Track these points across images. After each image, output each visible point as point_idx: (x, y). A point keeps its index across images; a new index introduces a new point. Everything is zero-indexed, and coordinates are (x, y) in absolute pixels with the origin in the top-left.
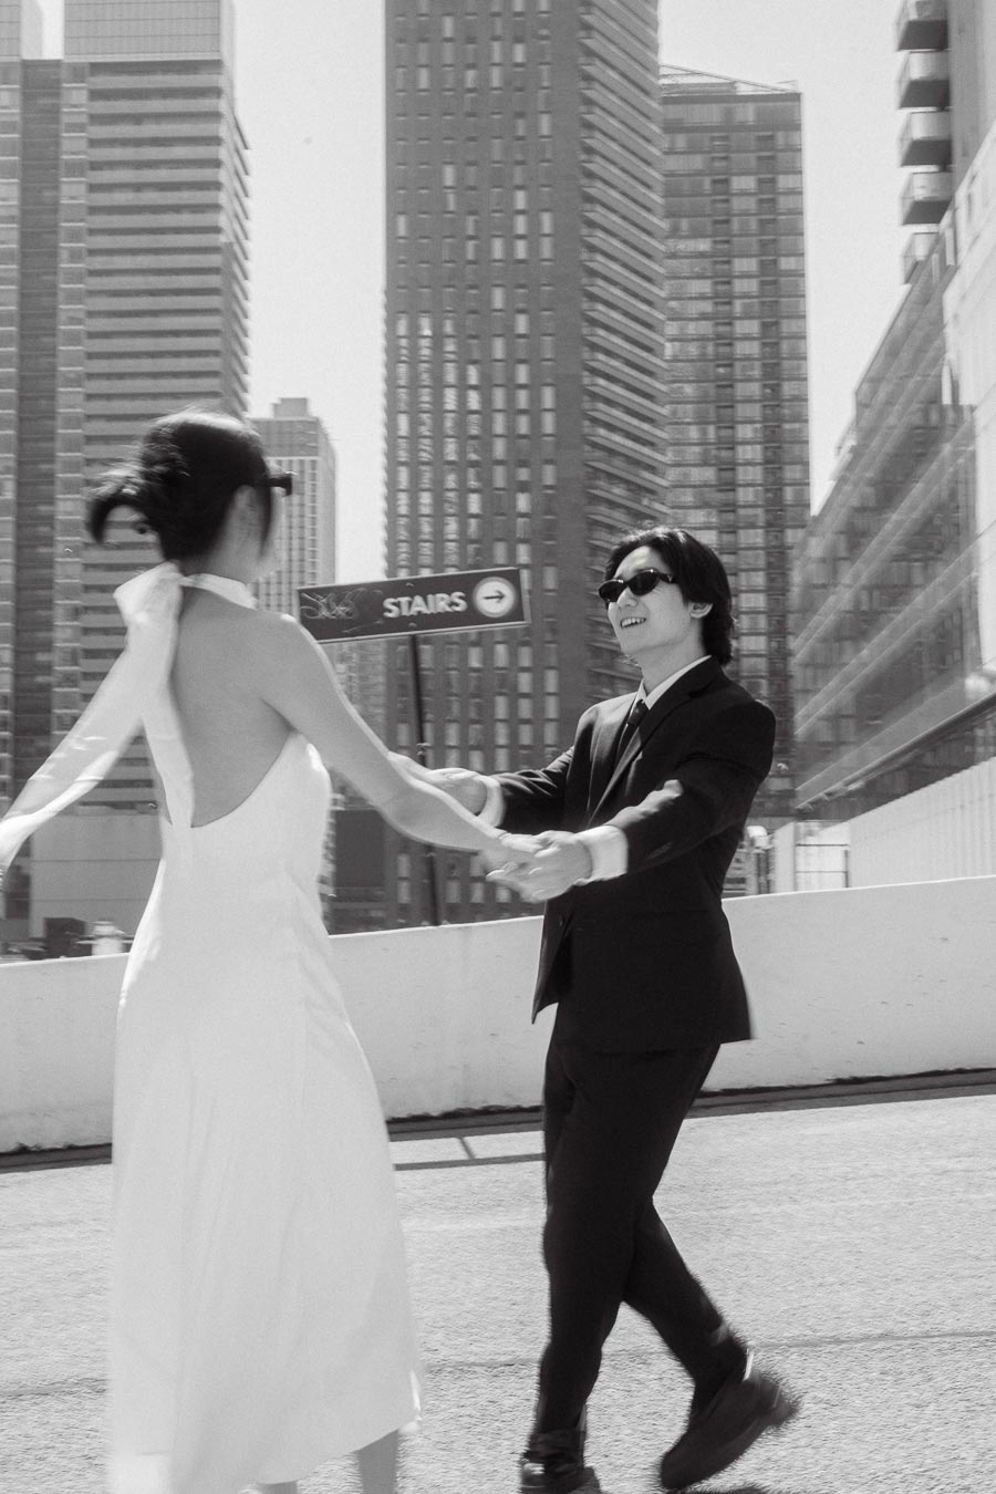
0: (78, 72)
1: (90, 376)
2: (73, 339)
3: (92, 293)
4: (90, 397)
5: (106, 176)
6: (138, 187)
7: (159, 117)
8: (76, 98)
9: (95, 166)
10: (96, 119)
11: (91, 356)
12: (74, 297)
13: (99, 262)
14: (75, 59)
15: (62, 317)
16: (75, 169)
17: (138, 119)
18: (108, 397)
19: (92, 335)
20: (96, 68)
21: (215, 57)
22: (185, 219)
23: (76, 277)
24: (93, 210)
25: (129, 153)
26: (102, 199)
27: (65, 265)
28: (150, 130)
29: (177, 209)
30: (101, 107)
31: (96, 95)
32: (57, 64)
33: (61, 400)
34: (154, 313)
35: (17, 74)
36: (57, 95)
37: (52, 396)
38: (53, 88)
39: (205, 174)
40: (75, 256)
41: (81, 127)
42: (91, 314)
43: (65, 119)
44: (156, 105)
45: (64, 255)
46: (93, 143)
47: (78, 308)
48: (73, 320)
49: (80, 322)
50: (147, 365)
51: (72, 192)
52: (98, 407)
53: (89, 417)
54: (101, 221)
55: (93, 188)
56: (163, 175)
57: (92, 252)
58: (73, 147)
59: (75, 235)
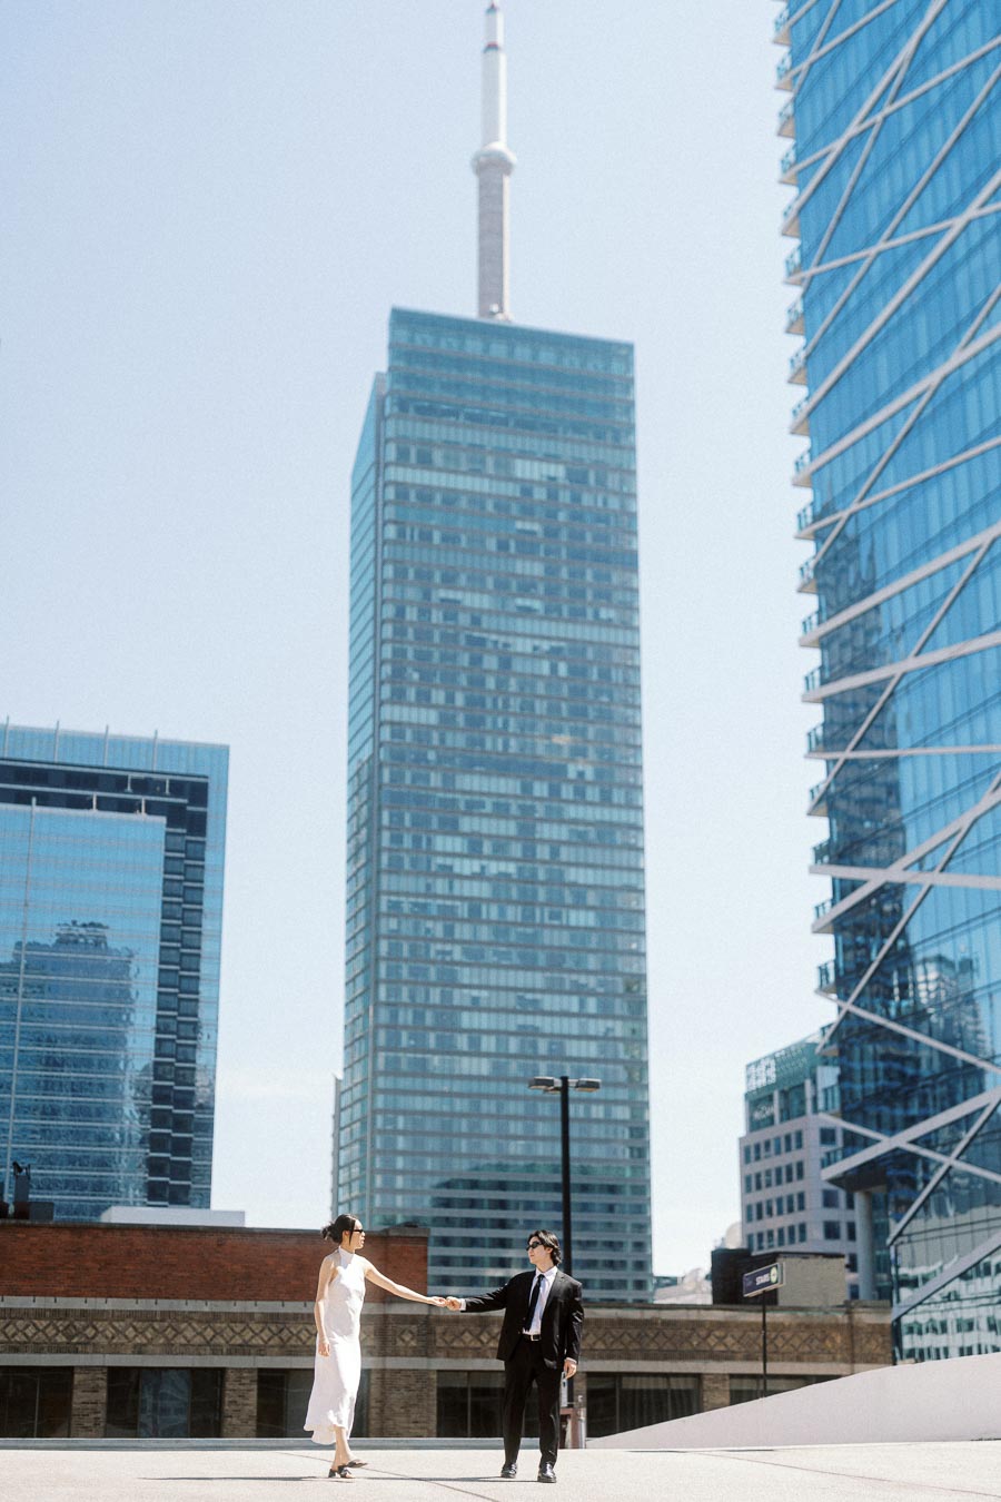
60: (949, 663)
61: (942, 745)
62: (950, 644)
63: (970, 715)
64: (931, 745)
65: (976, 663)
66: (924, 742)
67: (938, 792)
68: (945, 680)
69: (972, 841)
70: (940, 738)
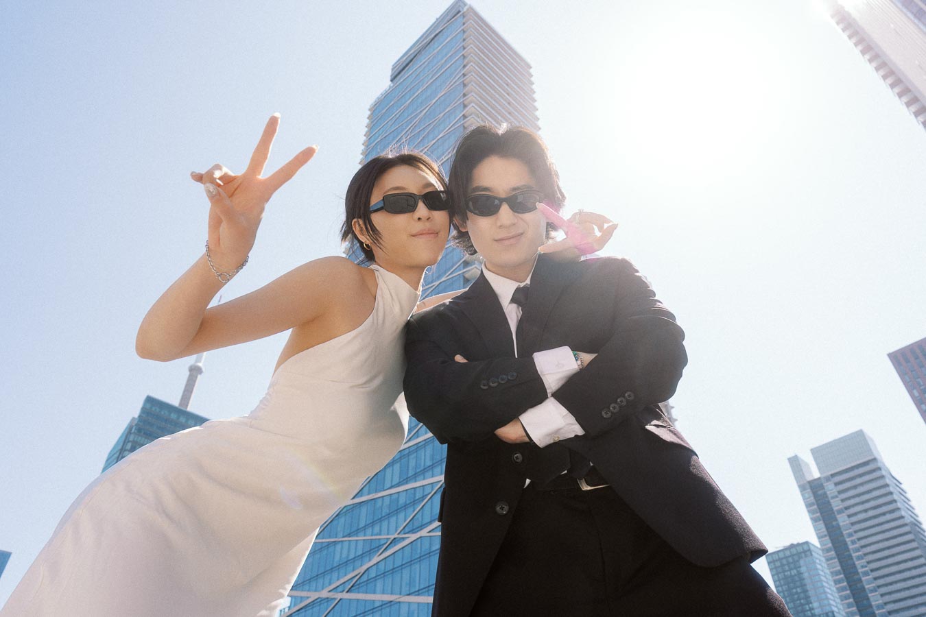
0: (828, 479)
1: (879, 587)
2: (866, 574)
3: (865, 555)
4: (882, 595)
5: (852, 511)
6: (866, 511)
7: (862, 484)
8: (830, 489)
9: (847, 508)
10: (840, 492)
11: (875, 579)
12: (859, 558)
13: (863, 542)
14: (825, 475)
15: (858, 567)
16: (840, 512)
17: (855, 487)
18: (890, 593)
19: (872, 571)
20: (833, 475)
21: (873, 457)
22: (888, 517)
23: (857, 550)
24: (853, 524)
25: (857, 500)
26: (854, 519)
27: (851, 547)
28: (861, 490)
29: (884, 514)
30: (841, 487)
31: (836, 484)
32: (819, 479)
33: (871, 599)
34: (893, 555)
35: (808, 486)
36: (824, 489)
37: (868, 599)
38: (821, 487)
39: (888, 498)
40: (853, 542)
41: (837, 497)
42: (869, 562)
43: (830, 496)
44: (859, 481)
45: (849, 543)
46: (843, 501)
47: (863, 562)
48: (863, 567)
49: (866, 567)
50: (898, 577)
51: (843, 520)
52: (887, 598)
53: (886, 604)
54: (857, 527)
55: (849, 516)
56: (872, 504)
57: (859, 539)
58: (836, 504)
59: (850, 535)
60: (367, 502)
61: (357, 536)
62: (369, 494)
63: (373, 524)
64: (352, 536)
65: (379, 503)
66: (349, 535)
67: (352, 556)
68: (364, 510)
69: (365, 578)
70: (357, 533)
